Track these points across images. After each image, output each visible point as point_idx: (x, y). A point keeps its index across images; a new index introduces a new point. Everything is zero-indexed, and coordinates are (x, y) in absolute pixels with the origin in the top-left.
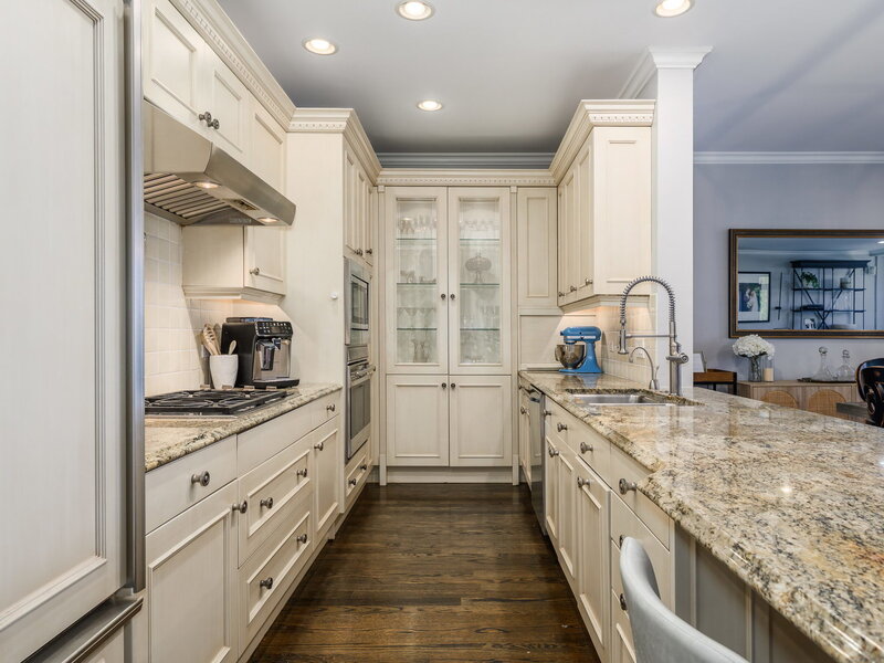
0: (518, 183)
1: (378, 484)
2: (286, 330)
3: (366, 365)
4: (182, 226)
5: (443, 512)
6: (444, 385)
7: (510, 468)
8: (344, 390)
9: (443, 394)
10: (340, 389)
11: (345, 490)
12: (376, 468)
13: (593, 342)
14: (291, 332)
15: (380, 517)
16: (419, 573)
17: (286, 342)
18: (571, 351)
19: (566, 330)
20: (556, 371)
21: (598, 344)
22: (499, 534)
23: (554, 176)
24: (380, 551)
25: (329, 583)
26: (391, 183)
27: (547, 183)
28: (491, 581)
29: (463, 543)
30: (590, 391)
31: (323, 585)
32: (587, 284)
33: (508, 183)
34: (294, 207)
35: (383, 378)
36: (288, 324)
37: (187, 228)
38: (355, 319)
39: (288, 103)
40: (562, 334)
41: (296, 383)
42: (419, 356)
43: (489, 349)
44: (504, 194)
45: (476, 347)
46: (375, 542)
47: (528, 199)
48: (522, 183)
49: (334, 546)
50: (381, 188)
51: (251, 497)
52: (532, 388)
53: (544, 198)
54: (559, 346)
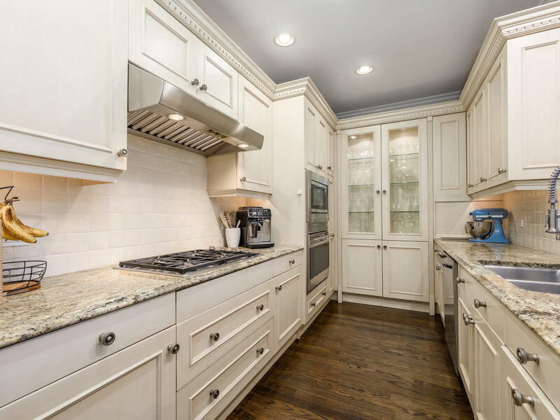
0: (433, 114)
1: (337, 301)
2: (268, 214)
3: (326, 234)
4: (207, 157)
5: (376, 330)
6: (379, 247)
7: (428, 304)
8: (305, 251)
9: (379, 252)
10: (303, 249)
11: (307, 310)
12: (336, 292)
13: (501, 220)
14: (270, 215)
15: (333, 326)
16: (348, 384)
17: (267, 220)
18: (479, 227)
19: (474, 211)
20: (467, 240)
21: (506, 221)
22: (417, 358)
23: (463, 104)
24: (325, 355)
25: (285, 377)
26: (344, 128)
27: (457, 110)
28: (405, 410)
29: (385, 362)
30: (507, 264)
31: (280, 378)
32: (500, 172)
33: (425, 115)
34: (262, 137)
35: (340, 240)
36: (269, 210)
37: (210, 158)
38: (313, 207)
39: (271, 83)
40: (471, 214)
41: (272, 245)
42: (363, 228)
43: (412, 224)
44: (422, 124)
45: (402, 223)
46: (324, 347)
47: (441, 123)
48: (437, 113)
49: (299, 345)
50: (338, 132)
51: (193, 336)
52: (444, 254)
53: (455, 121)
54: (468, 223)
